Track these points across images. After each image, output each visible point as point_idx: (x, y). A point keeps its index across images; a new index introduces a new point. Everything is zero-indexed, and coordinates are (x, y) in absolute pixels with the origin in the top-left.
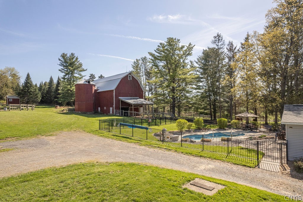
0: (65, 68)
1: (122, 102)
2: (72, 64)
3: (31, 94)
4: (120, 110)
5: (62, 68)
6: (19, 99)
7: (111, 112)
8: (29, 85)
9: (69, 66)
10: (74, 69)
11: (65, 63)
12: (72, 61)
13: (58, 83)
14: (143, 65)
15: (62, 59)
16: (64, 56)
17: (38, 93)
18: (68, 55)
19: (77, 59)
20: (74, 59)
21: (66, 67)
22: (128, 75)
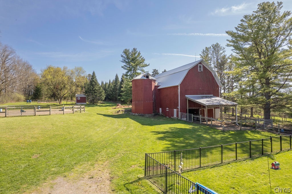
0: (127, 65)
1: (190, 102)
2: (133, 60)
3: (96, 92)
4: (188, 114)
5: (125, 64)
6: (86, 97)
7: (175, 116)
8: (94, 83)
9: (131, 61)
10: (137, 65)
11: (127, 59)
12: (134, 56)
13: (122, 81)
14: (214, 54)
15: (124, 56)
16: (126, 52)
17: (102, 91)
18: (130, 51)
19: (139, 54)
20: (136, 55)
21: (128, 63)
22: (197, 65)
